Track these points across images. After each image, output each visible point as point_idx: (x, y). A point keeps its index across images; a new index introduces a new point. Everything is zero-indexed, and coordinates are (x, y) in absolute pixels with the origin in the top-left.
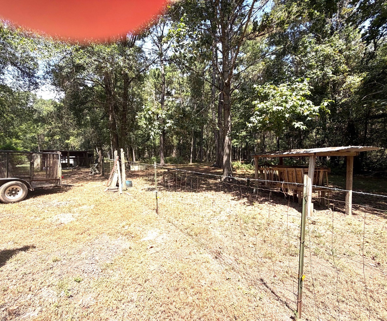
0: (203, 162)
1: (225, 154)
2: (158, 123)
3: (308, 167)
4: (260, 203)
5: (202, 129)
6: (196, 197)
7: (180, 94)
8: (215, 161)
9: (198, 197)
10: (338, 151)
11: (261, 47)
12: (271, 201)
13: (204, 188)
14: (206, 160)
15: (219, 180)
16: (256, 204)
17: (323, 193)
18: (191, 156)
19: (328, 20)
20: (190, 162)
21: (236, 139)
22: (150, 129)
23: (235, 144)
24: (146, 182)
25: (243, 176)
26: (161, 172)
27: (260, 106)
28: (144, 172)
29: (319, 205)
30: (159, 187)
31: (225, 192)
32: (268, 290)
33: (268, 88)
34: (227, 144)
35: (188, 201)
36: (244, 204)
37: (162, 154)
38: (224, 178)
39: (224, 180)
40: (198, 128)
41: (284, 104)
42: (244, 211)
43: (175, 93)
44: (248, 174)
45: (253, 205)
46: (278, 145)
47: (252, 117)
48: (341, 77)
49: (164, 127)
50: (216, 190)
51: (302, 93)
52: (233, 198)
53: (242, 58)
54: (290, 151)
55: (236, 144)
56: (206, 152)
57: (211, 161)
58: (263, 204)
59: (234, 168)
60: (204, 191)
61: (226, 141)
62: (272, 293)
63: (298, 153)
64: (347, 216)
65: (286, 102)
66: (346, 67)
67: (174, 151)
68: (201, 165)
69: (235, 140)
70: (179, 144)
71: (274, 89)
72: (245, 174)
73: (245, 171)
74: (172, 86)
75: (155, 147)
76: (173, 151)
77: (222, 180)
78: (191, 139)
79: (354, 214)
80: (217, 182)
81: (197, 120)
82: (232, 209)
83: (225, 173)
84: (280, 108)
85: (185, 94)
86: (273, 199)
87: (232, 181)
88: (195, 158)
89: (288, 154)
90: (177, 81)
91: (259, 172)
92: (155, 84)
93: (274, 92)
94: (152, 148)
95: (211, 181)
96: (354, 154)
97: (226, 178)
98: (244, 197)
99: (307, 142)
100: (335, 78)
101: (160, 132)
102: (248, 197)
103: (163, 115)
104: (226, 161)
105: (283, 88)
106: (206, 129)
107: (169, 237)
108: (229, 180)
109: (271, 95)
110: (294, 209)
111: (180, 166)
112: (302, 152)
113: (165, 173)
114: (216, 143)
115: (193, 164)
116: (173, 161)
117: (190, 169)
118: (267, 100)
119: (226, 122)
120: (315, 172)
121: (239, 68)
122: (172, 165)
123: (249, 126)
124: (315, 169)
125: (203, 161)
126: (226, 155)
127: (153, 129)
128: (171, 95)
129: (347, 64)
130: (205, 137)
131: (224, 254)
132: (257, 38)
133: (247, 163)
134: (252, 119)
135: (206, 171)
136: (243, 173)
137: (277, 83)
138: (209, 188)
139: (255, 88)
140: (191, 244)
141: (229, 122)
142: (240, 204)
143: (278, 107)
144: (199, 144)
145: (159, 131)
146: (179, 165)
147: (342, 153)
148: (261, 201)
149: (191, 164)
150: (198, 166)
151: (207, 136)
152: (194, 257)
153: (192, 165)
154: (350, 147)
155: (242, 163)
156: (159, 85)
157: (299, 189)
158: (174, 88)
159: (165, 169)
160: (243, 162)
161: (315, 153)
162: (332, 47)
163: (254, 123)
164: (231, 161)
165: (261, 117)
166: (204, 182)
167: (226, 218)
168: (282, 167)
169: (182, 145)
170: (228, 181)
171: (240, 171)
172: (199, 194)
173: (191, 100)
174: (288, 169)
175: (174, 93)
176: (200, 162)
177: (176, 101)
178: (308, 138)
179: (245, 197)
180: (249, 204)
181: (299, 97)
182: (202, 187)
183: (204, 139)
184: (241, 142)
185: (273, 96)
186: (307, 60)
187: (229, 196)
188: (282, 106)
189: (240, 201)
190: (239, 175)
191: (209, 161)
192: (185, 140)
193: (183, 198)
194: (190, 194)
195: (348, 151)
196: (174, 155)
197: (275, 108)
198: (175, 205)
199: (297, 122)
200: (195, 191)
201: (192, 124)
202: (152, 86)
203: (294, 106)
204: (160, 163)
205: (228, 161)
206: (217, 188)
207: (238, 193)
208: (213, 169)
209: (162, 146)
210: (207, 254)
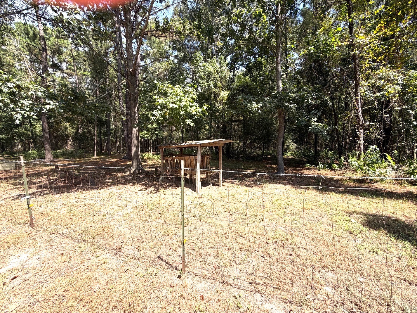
0: (111, 155)
1: (133, 145)
2: (30, 102)
3: (197, 155)
4: (165, 189)
5: (109, 119)
6: (99, 194)
7: (74, 71)
8: (126, 153)
9: (101, 195)
10: (214, 142)
11: (165, 48)
12: (174, 185)
13: (109, 183)
14: (115, 153)
15: (129, 172)
16: (162, 190)
17: (207, 173)
18: (95, 148)
19: (210, 46)
20: (94, 155)
21: (147, 131)
22: (13, 110)
23: (145, 136)
24: (15, 187)
25: (153, 166)
26: (46, 170)
27: (160, 101)
28: (12, 172)
29: (205, 183)
30: (41, 190)
31: (133, 184)
32: (163, 263)
33: (166, 86)
34: (135, 136)
35: (87, 202)
36: (151, 192)
37: (48, 146)
38: (134, 170)
39: (133, 172)
40: (103, 116)
41: (178, 103)
42: (150, 199)
43: (67, 68)
44: (158, 164)
45: (159, 192)
46: (183, 138)
47: (155, 111)
48: (218, 90)
49: (41, 109)
50: (123, 184)
51: (191, 96)
52: (141, 188)
53: (148, 52)
54: (186, 143)
55: (147, 135)
56: (115, 144)
57: (121, 154)
58: (168, 190)
59: (145, 159)
60: (110, 186)
61: (133, 132)
62: (166, 265)
63: (190, 144)
64: (220, 188)
65: (180, 101)
66: (220, 84)
67: (70, 143)
68: (109, 158)
69: (145, 132)
70: (76, 133)
71: (172, 89)
72: (155, 164)
73: (155, 161)
74: (62, 58)
75: (34, 137)
76: (67, 143)
77: (132, 172)
78: (94, 129)
79: (223, 185)
80: (126, 175)
81: (95, 106)
82: (139, 199)
83: (134, 164)
84: (175, 106)
85: (81, 72)
86: (175, 184)
87: (142, 172)
88: (102, 150)
89: (184, 145)
90: (70, 53)
91: (164, 161)
92: (28, 45)
93: (171, 91)
94: (28, 138)
95: (119, 175)
96: (221, 145)
97: (135, 170)
98: (151, 186)
99: (201, 136)
100: (215, 90)
101: (33, 115)
102: (155, 185)
103: (38, 93)
104: (135, 153)
105: (178, 89)
106: (114, 118)
107: (52, 253)
108: (139, 171)
109: (169, 93)
110: (190, 189)
111: (80, 161)
112: (193, 143)
113: (52, 170)
114: (125, 134)
115: (98, 157)
116: (68, 155)
117: (95, 163)
118: (166, 97)
119: (133, 113)
120: (201, 158)
121: (146, 61)
122: (67, 161)
123: (152, 119)
124: (201, 156)
125: (112, 153)
126: (134, 147)
127: (19, 109)
128: (60, 69)
129: (221, 82)
130: (112, 127)
131: (126, 247)
132: (160, 37)
133: (157, 154)
134: (154, 112)
135: (115, 164)
136: (154, 164)
137: (174, 83)
138: (116, 182)
139: (156, 84)
140: (84, 251)
141: (136, 113)
142: (148, 193)
143: (173, 105)
144: (105, 134)
145: (32, 113)
146: (78, 159)
147: (216, 144)
148: (166, 187)
149: (95, 157)
150: (104, 159)
151: (116, 126)
152: (87, 263)
153: (98, 159)
154: (219, 140)
155: (153, 154)
156: (37, 50)
157: (193, 172)
158: (64, 61)
159: (51, 165)
160: (155, 153)
161: (201, 144)
162: (213, 67)
163: (156, 116)
164: (140, 152)
165: (162, 112)
166: (111, 176)
167: (132, 210)
168: (182, 156)
169: (81, 135)
170: (137, 172)
171: (151, 161)
172: (102, 191)
173: (91, 81)
174: (185, 157)
175: (65, 68)
176: (108, 155)
177: (69, 78)
178: (202, 133)
179: (153, 185)
180: (155, 192)
181: (189, 99)
182: (107, 182)
183: (112, 129)
184: (152, 134)
185: (170, 94)
186: (198, 71)
187: (138, 187)
188: (176, 104)
189: (147, 190)
190: (150, 165)
191: (119, 153)
192: (87, 129)
193: (79, 198)
194: (91, 192)
195: (219, 142)
196: (69, 147)
197: (171, 105)
198: (65, 209)
199: (188, 120)
200: (97, 189)
201: (88, 110)
202: (23, 47)
203: (185, 106)
204: (45, 158)
205: (136, 152)
206: (125, 181)
207: (146, 183)
208: (123, 162)
209: (47, 135)
210: (105, 255)
